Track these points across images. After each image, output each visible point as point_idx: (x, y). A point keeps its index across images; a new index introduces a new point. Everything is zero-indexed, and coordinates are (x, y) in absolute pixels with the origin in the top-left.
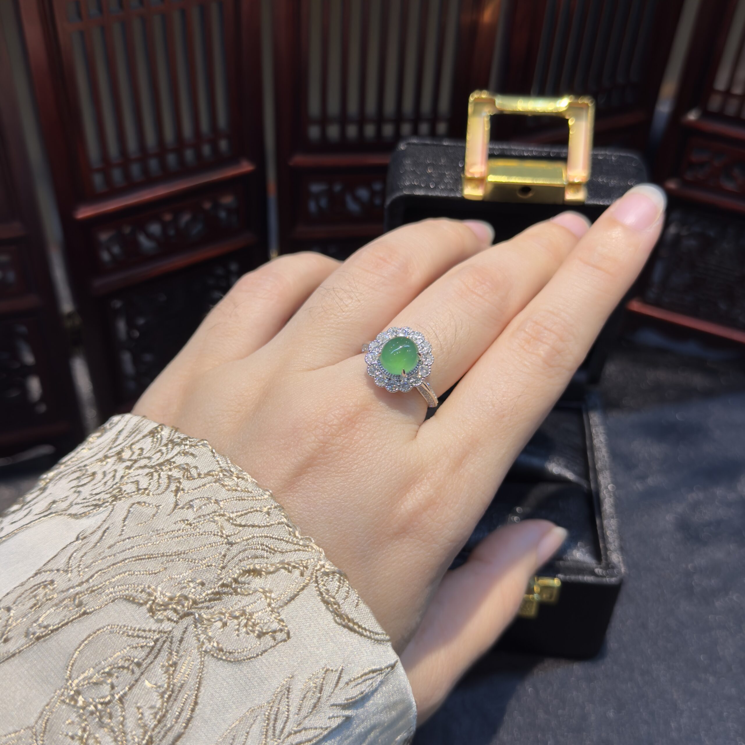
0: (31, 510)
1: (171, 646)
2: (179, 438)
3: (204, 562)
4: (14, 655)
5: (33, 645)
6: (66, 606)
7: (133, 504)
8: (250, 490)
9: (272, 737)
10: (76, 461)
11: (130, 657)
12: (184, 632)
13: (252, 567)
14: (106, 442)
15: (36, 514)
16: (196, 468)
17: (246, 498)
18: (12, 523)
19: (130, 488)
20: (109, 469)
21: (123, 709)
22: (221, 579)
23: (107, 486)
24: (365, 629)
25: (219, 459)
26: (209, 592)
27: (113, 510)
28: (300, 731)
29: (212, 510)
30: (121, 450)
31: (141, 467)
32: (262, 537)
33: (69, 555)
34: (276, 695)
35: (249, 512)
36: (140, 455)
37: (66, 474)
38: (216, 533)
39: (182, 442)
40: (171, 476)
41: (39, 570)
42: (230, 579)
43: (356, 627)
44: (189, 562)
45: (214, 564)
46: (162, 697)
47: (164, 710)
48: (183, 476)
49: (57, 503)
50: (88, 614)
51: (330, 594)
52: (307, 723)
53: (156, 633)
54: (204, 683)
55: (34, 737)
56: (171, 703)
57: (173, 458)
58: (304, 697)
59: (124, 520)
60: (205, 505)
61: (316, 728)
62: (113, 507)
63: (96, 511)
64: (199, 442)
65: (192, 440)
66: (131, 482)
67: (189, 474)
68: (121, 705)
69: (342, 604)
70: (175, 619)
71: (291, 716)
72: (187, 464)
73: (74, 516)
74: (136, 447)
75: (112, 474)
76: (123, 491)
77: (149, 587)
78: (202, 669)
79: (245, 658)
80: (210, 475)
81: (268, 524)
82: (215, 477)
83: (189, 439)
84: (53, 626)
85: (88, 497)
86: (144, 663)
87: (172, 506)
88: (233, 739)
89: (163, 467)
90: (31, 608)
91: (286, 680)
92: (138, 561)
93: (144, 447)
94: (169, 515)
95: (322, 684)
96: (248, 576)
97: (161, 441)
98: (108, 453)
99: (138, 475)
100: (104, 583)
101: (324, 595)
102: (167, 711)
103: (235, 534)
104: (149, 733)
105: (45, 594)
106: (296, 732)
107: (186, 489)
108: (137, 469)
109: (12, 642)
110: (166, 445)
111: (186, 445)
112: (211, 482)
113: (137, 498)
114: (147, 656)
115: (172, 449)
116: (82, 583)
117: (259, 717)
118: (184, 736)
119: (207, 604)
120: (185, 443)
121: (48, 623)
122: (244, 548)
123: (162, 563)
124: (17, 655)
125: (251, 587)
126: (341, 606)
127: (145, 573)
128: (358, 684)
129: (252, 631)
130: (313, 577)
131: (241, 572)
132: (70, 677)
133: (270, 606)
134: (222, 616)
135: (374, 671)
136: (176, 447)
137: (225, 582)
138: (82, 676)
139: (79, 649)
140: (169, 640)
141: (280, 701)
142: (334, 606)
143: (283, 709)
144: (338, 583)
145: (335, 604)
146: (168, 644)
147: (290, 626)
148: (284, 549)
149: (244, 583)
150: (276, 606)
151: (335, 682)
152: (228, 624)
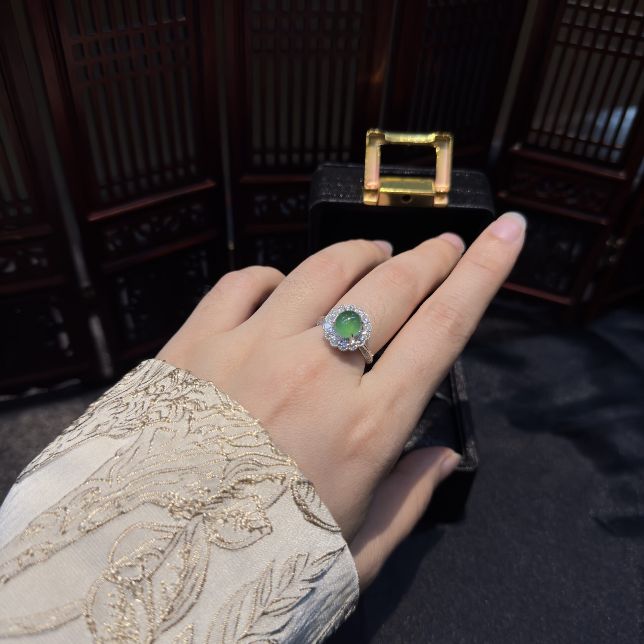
0: (82, 431)
1: (186, 538)
2: (191, 379)
3: (209, 474)
4: (69, 544)
5: (83, 537)
6: (108, 507)
7: (157, 429)
8: (243, 419)
9: (259, 605)
10: (115, 393)
11: (156, 546)
12: (196, 527)
13: (245, 478)
14: (136, 380)
15: (86, 435)
16: (204, 402)
17: (240, 425)
18: (68, 441)
19: (154, 416)
20: (139, 401)
21: (152, 585)
22: (223, 487)
23: (137, 414)
24: (325, 523)
25: (220, 396)
26: (214, 497)
27: (142, 433)
28: (279, 600)
29: (216, 434)
30: (147, 386)
31: (163, 400)
32: (252, 454)
33: (110, 468)
34: (262, 574)
35: (243, 436)
36: (161, 391)
37: (107, 404)
38: (218, 452)
39: (193, 383)
40: (185, 408)
41: (88, 479)
42: (229, 487)
43: (319, 522)
44: (199, 475)
45: (217, 476)
46: (180, 576)
47: (181, 586)
48: (195, 408)
49: (101, 426)
50: (124, 513)
51: (301, 498)
52: (285, 594)
53: (175, 528)
54: (210, 565)
55: (85, 607)
56: (186, 580)
57: (186, 394)
58: (283, 576)
59: (151, 441)
60: (210, 430)
61: (291, 598)
62: (142, 431)
63: (130, 433)
64: (206, 383)
65: (201, 381)
66: (156, 412)
67: (199, 407)
68: (150, 582)
69: (309, 505)
70: (189, 518)
71: (273, 589)
72: (197, 400)
73: (114, 437)
74: (159, 385)
75: (141, 405)
76: (149, 419)
77: (169, 494)
78: (209, 555)
79: (240, 547)
80: (214, 408)
81: (257, 445)
82: (218, 409)
83: (198, 381)
84: (99, 522)
85: (123, 422)
86: (166, 551)
87: (187, 430)
88: (232, 607)
89: (179, 401)
90: (83, 508)
91: (269, 563)
92: (161, 474)
93: (165, 385)
94: (184, 438)
95: (295, 565)
96: (242, 484)
97: (177, 381)
98: (138, 388)
99: (161, 406)
100: (136, 490)
101: (297, 499)
102: (184, 587)
103: (232, 453)
104: (170, 604)
105: (93, 498)
106: (277, 601)
107: (197, 418)
108: (160, 401)
109: (68, 534)
110: (182, 384)
111: (197, 385)
112: (215, 413)
113: (160, 424)
114: (169, 546)
115: (186, 388)
116: (120, 490)
117: (250, 591)
118: (196, 605)
119: (212, 506)
120: (196, 383)
121: (95, 520)
122: (239, 463)
123: (179, 475)
124: (72, 544)
125: (245, 493)
126: (309, 507)
127: (166, 482)
128: (319, 564)
129: (246, 527)
130: (290, 486)
131: (237, 481)
132: (112, 561)
133: (258, 507)
134: (223, 515)
135: (330, 554)
136: (189, 386)
137: (225, 489)
138: (120, 561)
139: (118, 540)
140: (185, 533)
141: (266, 578)
142: (304, 507)
143: (268, 584)
144: (306, 489)
145: (305, 505)
146: (183, 536)
147: (272, 523)
148: (268, 464)
149: (239, 489)
150: (263, 508)
151: (304, 563)
152: (228, 521)
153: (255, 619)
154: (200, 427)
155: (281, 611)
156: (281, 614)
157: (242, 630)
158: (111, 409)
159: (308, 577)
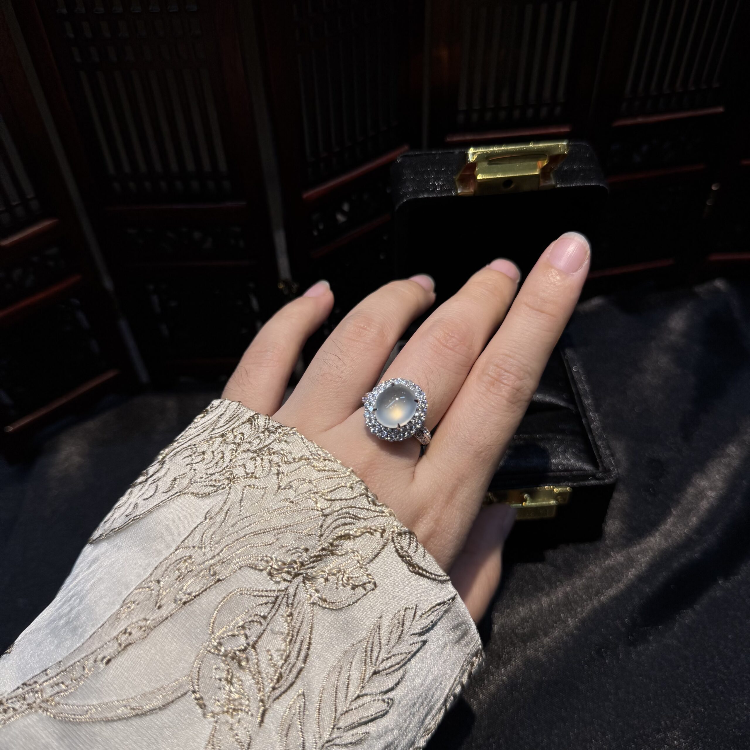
0: (157, 487)
1: (287, 601)
2: (273, 426)
3: (305, 532)
4: (167, 618)
5: (181, 609)
6: (204, 576)
7: (245, 487)
8: (336, 469)
9: (370, 664)
10: (186, 438)
11: (257, 612)
12: (297, 588)
13: (343, 534)
14: (208, 423)
15: (164, 493)
16: (290, 453)
17: (333, 476)
18: (144, 499)
19: (239, 472)
20: (216, 449)
21: (257, 654)
22: (321, 544)
23: (218, 466)
24: (431, 574)
25: (308, 444)
26: (312, 555)
27: (230, 493)
28: (390, 657)
29: (308, 488)
30: (223, 432)
31: (245, 451)
32: (348, 507)
33: (201, 533)
34: (370, 632)
35: (337, 488)
36: (241, 439)
37: (179, 451)
38: (313, 508)
39: (276, 430)
40: (272, 460)
41: (178, 547)
42: (326, 545)
43: (424, 573)
44: (295, 533)
45: (313, 533)
46: (285, 641)
47: (288, 652)
48: (282, 460)
49: (178, 480)
50: (221, 580)
51: (404, 549)
52: (395, 651)
53: (275, 592)
54: (315, 627)
55: (191, 683)
56: (292, 645)
57: (270, 444)
58: (391, 632)
59: (241, 502)
60: (302, 485)
61: (402, 654)
62: (230, 490)
63: (215, 492)
64: (290, 430)
65: (284, 428)
66: (239, 466)
67: (286, 458)
68: (254, 651)
69: (413, 556)
70: (289, 579)
71: (383, 647)
72: (283, 450)
73: (197, 495)
74: (237, 431)
75: (220, 456)
76: (234, 475)
77: (267, 556)
78: (313, 616)
79: (344, 606)
80: (303, 459)
81: (352, 497)
82: (307, 460)
83: (282, 428)
84: (195, 592)
85: (204, 476)
86: (268, 616)
87: (277, 486)
88: (341, 668)
89: (264, 452)
90: (177, 579)
91: (376, 619)
92: (255, 536)
93: (244, 432)
94: (275, 495)
95: (403, 620)
96: (341, 540)
97: (258, 428)
98: (212, 434)
99: (244, 459)
100: (231, 555)
101: (400, 551)
102: (290, 652)
103: (328, 507)
104: (278, 671)
105: (186, 567)
106: (387, 659)
107: (285, 472)
108: (242, 452)
109: (164, 608)
110: (263, 432)
111: (281, 433)
112: (304, 465)
113: (247, 481)
114: (271, 610)
115: (269, 436)
116: (214, 556)
117: (359, 650)
118: (304, 670)
119: (312, 565)
120: (279, 431)
121: (191, 590)
122: (336, 518)
123: (275, 536)
124: (169, 618)
125: (344, 549)
126: (413, 558)
127: (262, 544)
128: (428, 616)
129: (348, 585)
130: (390, 538)
131: (335, 537)
132: (213, 633)
133: (359, 563)
134: (323, 573)
135: (439, 604)
136: (272, 434)
137: (324, 546)
138: (221, 631)
139: (217, 610)
140: (286, 596)
141: (374, 636)
142: (407, 558)
143: (376, 642)
144: (409, 540)
145: (408, 557)
146: (285, 600)
147: (376, 579)
148: (366, 516)
149: (338, 546)
150: (364, 563)
151: (412, 617)
152: (329, 579)
153: (366, 680)
154: (290, 482)
155: (393, 669)
156: (393, 671)
157: (354, 691)
158: (184, 458)
159: (418, 631)
